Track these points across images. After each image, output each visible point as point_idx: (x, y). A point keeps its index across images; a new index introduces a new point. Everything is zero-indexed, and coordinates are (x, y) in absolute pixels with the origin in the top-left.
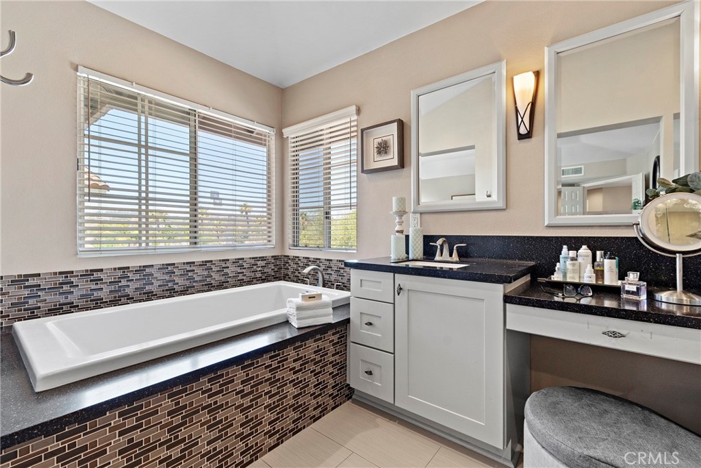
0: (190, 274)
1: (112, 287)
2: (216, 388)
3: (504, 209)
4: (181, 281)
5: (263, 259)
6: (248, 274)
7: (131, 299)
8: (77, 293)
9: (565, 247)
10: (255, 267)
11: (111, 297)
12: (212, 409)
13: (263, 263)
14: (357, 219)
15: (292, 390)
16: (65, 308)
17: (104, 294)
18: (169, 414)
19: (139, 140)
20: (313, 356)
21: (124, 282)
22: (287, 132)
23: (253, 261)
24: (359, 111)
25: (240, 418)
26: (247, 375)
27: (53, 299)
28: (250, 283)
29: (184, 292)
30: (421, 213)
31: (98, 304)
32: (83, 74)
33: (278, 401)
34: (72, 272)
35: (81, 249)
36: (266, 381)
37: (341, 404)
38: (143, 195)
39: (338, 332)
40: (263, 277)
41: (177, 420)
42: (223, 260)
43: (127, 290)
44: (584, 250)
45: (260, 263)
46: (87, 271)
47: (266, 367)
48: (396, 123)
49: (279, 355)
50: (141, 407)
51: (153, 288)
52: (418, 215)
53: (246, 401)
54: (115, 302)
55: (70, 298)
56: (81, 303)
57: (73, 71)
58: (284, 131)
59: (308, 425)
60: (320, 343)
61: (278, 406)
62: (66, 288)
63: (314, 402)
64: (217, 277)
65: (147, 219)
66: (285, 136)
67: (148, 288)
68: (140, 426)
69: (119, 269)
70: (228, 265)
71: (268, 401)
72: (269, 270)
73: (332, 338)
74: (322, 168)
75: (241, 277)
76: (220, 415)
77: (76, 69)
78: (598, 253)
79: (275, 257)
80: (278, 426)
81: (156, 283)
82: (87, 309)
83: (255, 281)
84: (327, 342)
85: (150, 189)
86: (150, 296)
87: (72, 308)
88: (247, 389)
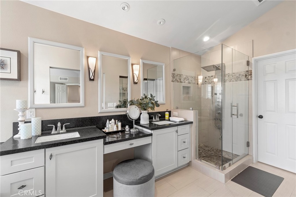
3: (84, 107)
9: (108, 120)
30: (36, 109)
44: (113, 120)
52: (34, 110)
78: (116, 121)
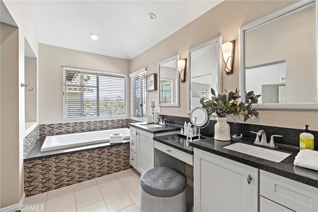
0: (96, 125)
1: (72, 128)
2: (80, 157)
3: (179, 107)
4: (93, 127)
5: (122, 120)
6: (116, 125)
7: (78, 132)
8: (63, 129)
10: (119, 123)
11: (72, 131)
12: (79, 162)
13: (122, 122)
14: (146, 107)
15: (107, 161)
16: (60, 133)
17: (70, 130)
18: (67, 161)
19: (81, 85)
20: (115, 152)
21: (76, 127)
22: (130, 75)
23: (118, 121)
24: (146, 69)
25: (88, 166)
26: (90, 155)
27: (57, 131)
28: (117, 128)
29: (94, 130)
30: (160, 107)
31: (69, 133)
32: (64, 68)
33: (101, 163)
34: (62, 124)
35: (64, 117)
36: (97, 157)
37: (127, 169)
38: (82, 101)
39: (126, 146)
40: (122, 126)
41: (69, 163)
42: (107, 121)
43: (77, 129)
44: (189, 124)
45: (121, 122)
46: (66, 123)
47: (97, 153)
48: (153, 75)
49: (102, 150)
50: (60, 158)
51: (84, 129)
53: (90, 162)
54: (73, 132)
55: (62, 131)
56: (64, 132)
57: (62, 68)
58: (129, 75)
59: (113, 173)
60: (118, 149)
61: (102, 165)
62: (60, 128)
63: (116, 166)
64: (105, 126)
65: (83, 108)
66: (130, 77)
67: (83, 129)
68: (60, 162)
69: (74, 123)
70: (109, 122)
71: (97, 163)
72: (124, 124)
73: (123, 147)
74: (140, 88)
75: (113, 126)
76: (82, 164)
77: (63, 68)
79: (126, 120)
80: (101, 170)
81: (85, 127)
82: (66, 134)
83: (119, 128)
84: (121, 149)
85: (84, 99)
86: (83, 131)
87: (62, 133)
88: (90, 158)
